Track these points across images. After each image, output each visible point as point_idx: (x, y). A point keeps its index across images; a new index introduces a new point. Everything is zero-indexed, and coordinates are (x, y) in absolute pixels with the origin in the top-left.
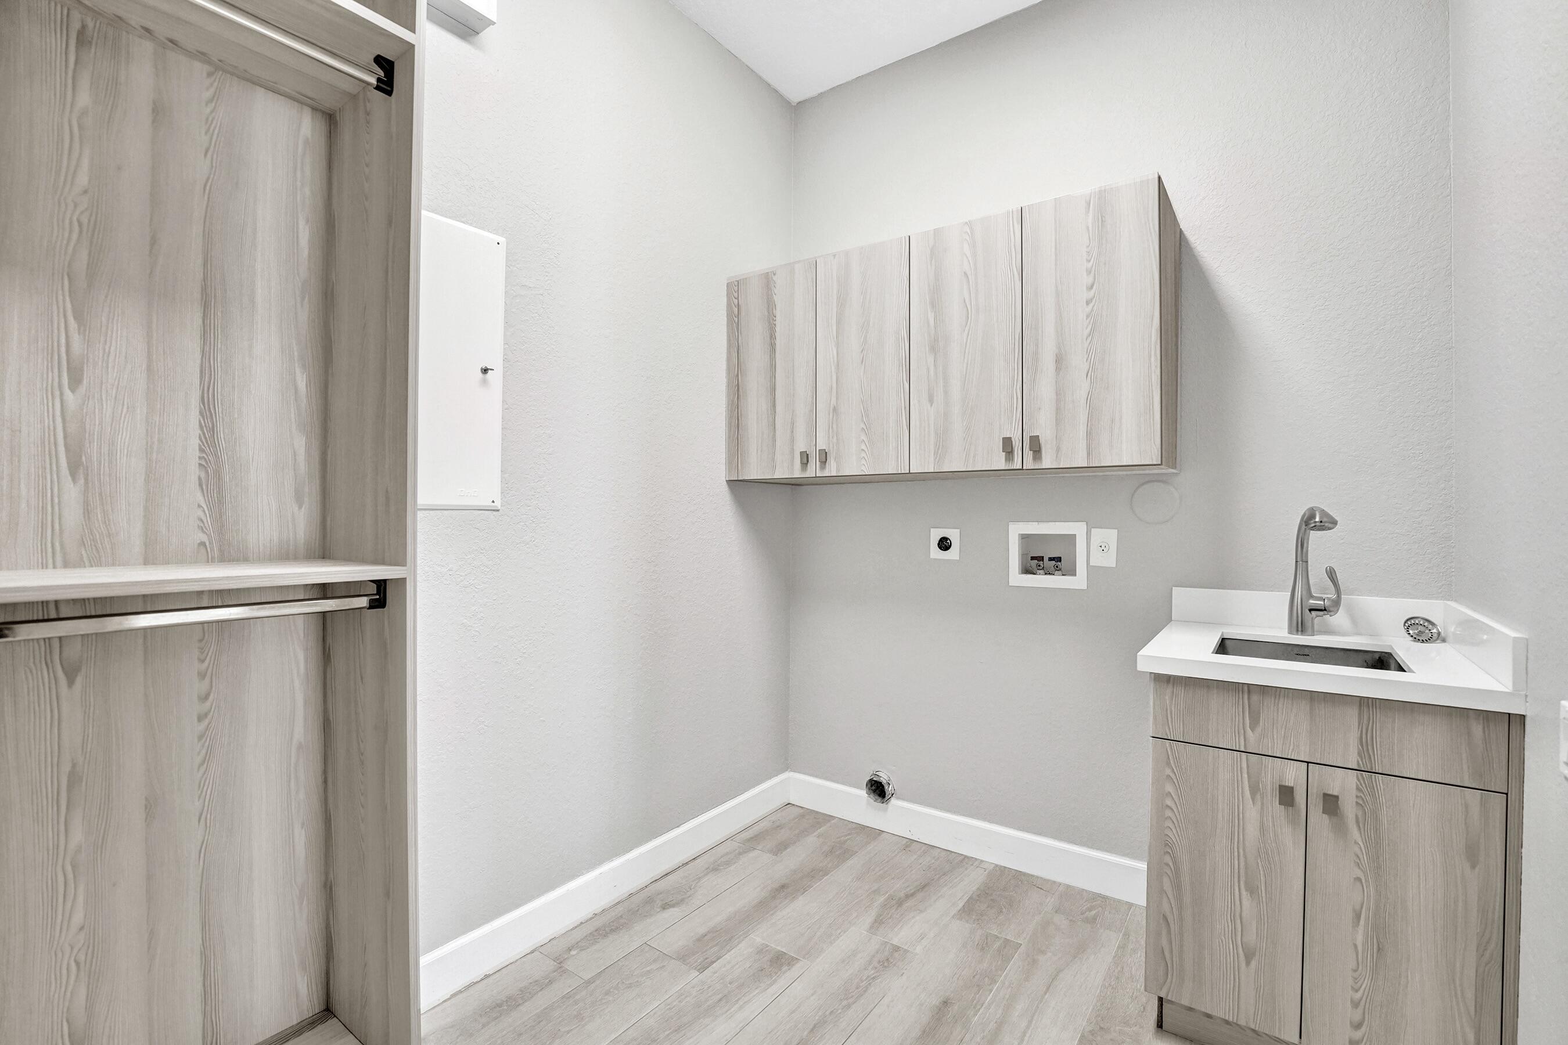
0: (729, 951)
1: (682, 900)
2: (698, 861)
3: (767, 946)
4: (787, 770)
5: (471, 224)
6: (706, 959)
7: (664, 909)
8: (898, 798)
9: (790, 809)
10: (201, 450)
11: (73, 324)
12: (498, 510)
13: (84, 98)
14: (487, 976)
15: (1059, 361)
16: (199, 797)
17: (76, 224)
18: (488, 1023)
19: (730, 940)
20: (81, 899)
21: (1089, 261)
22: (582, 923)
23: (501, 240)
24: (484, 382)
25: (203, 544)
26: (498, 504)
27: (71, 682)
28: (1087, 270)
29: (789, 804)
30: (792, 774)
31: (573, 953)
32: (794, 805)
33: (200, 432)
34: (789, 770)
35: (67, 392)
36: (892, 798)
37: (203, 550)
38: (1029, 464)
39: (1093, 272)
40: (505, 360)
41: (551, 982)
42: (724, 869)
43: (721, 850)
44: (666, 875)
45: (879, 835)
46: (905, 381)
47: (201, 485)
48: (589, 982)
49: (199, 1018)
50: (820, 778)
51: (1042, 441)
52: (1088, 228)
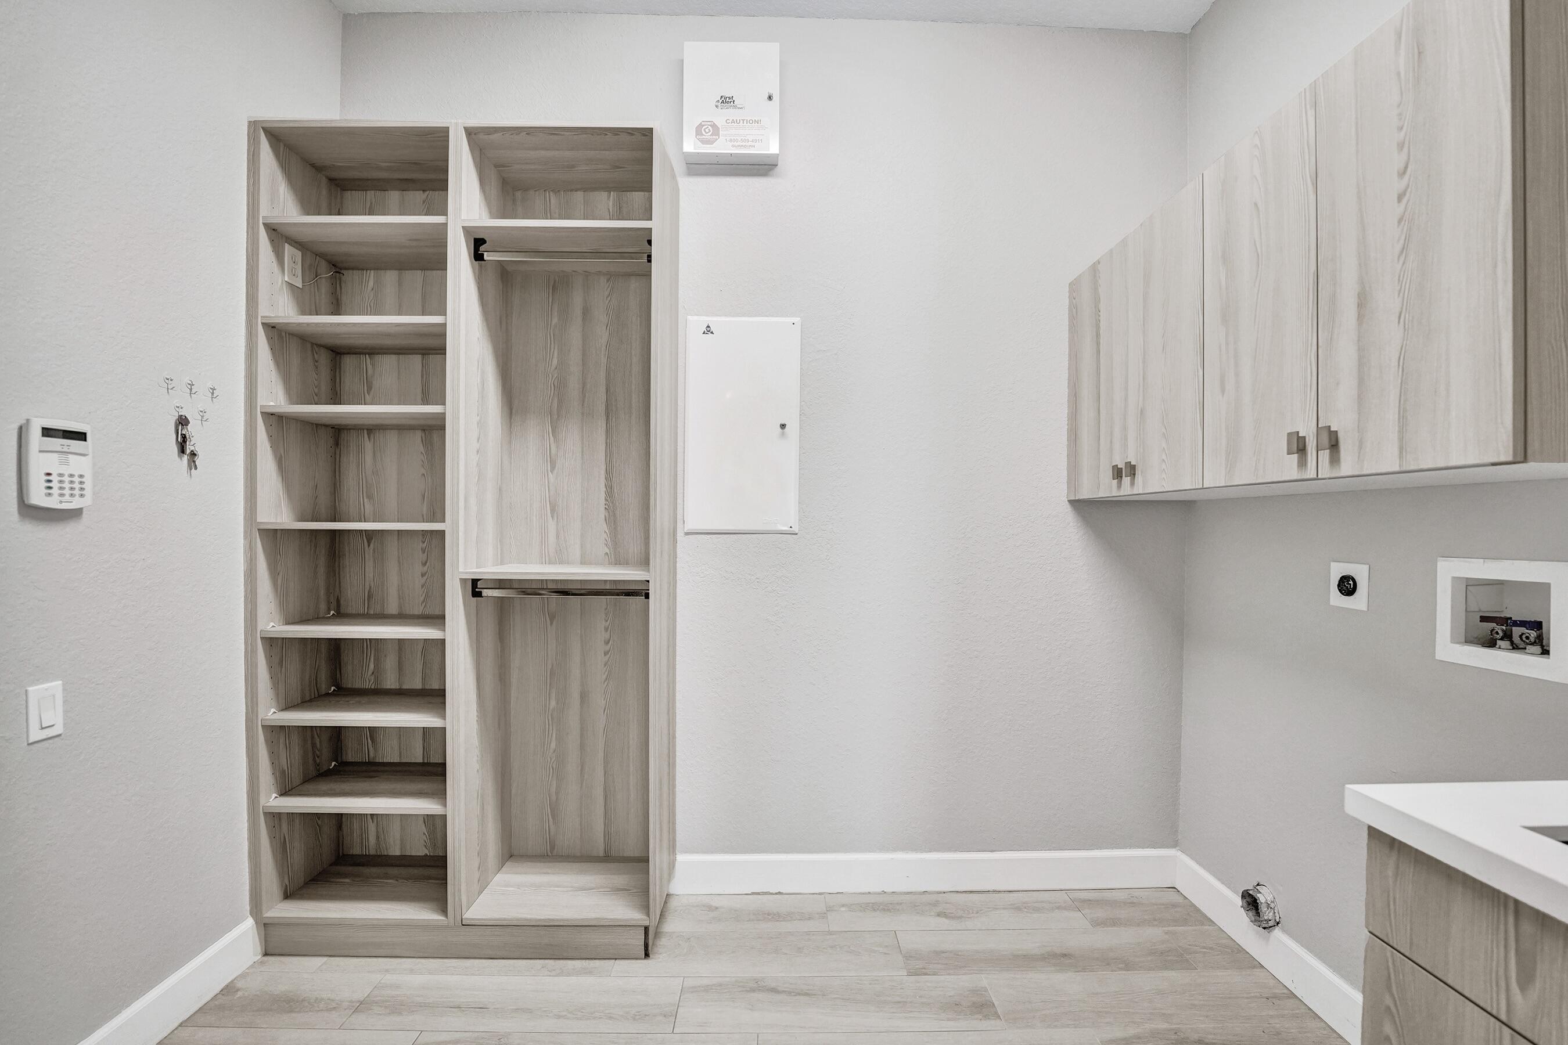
0: (949, 974)
1: (960, 917)
2: (1011, 895)
3: (986, 990)
4: (1175, 847)
5: (773, 316)
6: (924, 968)
7: (938, 915)
8: (1284, 931)
9: (1172, 892)
10: (606, 500)
11: (552, 438)
12: (797, 534)
13: (555, 320)
14: (780, 893)
15: (1363, 302)
16: (604, 699)
17: (552, 385)
18: (753, 920)
19: (960, 968)
20: (554, 735)
21: (1401, 128)
22: (869, 893)
23: (797, 320)
24: (783, 434)
25: (607, 554)
26: (796, 529)
27: (551, 624)
28: (1398, 145)
29: (1175, 888)
30: (1179, 853)
31: (843, 909)
32: (1179, 891)
33: (605, 489)
34: (1178, 848)
35: (550, 473)
36: (1277, 928)
37: (607, 557)
38: (1325, 471)
39: (1406, 145)
40: (802, 414)
41: (809, 919)
42: (1027, 912)
43: (1046, 896)
44: (971, 892)
45: (1254, 967)
46: (1199, 367)
47: (606, 520)
48: (830, 933)
49: (603, 826)
50: (1204, 868)
51: (1341, 435)
52: (1399, 74)
